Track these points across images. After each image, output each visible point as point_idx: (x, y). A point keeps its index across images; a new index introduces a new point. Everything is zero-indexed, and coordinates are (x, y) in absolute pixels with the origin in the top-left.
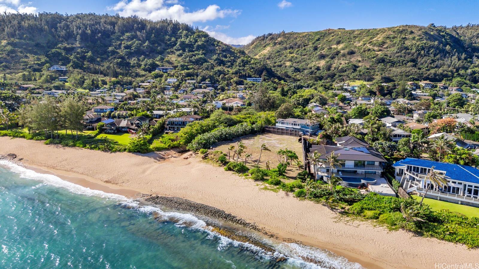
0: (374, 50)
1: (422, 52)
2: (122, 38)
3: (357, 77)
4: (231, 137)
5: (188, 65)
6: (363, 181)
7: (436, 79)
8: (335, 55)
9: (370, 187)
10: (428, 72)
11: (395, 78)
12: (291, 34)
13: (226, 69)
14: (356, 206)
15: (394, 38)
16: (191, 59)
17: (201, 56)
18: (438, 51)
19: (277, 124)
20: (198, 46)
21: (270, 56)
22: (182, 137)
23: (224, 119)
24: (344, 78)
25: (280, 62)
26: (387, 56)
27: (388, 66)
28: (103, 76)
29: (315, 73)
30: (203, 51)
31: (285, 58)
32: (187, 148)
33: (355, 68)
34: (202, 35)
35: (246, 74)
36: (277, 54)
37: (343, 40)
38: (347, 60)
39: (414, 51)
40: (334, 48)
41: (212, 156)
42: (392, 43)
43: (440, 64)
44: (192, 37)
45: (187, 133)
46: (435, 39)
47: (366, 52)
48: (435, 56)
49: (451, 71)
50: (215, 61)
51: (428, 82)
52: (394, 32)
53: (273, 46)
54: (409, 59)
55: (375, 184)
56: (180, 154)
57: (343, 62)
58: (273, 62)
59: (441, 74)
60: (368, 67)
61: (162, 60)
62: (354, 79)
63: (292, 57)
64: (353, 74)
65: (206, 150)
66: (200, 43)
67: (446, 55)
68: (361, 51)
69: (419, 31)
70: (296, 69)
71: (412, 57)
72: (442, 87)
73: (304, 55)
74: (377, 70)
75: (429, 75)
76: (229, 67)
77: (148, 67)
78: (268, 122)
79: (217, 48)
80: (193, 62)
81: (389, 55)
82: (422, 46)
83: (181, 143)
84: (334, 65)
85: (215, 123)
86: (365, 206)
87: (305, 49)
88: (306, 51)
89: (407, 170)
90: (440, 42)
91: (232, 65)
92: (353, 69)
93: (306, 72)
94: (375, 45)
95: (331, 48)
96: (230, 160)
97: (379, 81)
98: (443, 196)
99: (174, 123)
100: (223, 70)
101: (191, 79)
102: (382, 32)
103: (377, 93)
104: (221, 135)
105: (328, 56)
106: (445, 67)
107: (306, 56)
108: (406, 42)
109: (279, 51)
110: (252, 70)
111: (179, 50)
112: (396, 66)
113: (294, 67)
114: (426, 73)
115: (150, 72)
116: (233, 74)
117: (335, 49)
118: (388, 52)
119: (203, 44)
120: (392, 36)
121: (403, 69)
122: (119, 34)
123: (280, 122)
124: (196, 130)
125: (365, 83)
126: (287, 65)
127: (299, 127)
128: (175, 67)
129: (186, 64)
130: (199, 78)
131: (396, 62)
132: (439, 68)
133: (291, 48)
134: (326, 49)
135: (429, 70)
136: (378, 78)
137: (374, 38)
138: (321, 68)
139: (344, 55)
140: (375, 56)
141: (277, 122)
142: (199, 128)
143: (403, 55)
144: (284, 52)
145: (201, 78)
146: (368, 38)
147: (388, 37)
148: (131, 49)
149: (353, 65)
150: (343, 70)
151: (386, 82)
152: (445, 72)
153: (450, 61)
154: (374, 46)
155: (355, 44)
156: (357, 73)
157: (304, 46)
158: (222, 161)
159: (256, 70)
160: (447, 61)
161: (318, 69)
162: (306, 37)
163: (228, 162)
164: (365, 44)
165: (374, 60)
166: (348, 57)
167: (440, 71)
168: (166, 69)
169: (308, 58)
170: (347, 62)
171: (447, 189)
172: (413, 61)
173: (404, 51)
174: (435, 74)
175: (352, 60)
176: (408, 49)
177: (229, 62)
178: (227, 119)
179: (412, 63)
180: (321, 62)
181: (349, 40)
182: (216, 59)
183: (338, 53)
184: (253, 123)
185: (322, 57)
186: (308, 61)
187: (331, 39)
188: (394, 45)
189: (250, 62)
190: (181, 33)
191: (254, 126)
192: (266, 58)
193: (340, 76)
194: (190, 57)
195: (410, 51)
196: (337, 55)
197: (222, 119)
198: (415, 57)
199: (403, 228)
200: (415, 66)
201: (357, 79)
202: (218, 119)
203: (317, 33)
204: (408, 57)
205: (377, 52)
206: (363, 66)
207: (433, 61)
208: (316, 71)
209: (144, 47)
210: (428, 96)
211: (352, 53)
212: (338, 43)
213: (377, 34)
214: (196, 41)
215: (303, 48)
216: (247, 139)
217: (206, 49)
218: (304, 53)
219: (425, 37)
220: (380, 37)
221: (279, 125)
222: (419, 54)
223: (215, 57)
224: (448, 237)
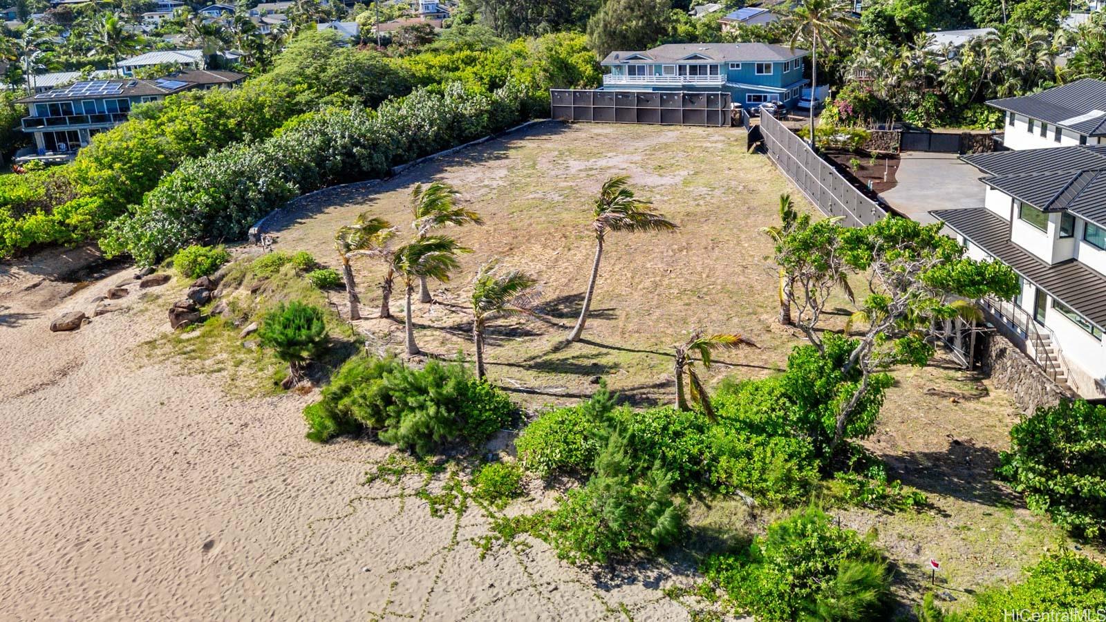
4: (378, 157)
19: (608, 80)
22: (84, 180)
23: (347, 73)
32: (108, 248)
41: (243, 293)
45: (116, 157)
56: (70, 286)
65: (219, 249)
78: (564, 72)
83: (75, 219)
85: (292, 95)
96: (363, 327)
99: (68, 112)
104: (319, 156)
123: (619, 67)
124: (182, 138)
127: (718, 81)
141: (607, 70)
142: (199, 125)
158: (288, 350)
163: (347, 349)
178: (358, 66)
184: (494, 85)
191: (500, 93)
197: (331, 71)
202: (309, 71)
216: (478, 160)
221: (616, 81)
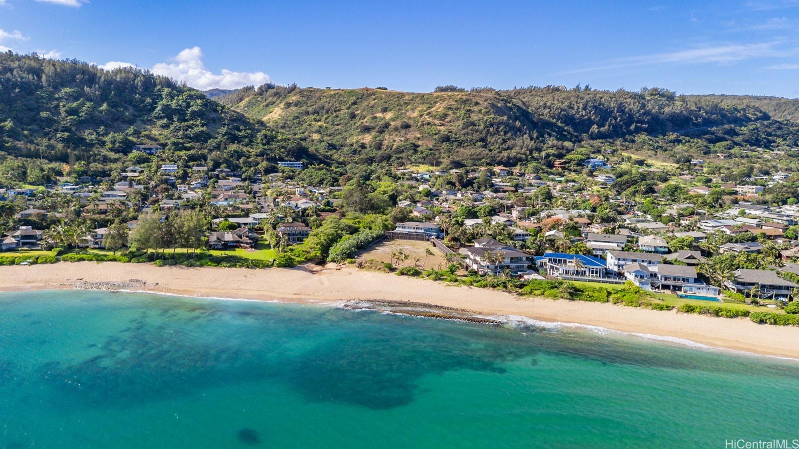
0: (435, 124)
1: (491, 129)
2: (56, 96)
3: (420, 160)
5: (184, 143)
6: (519, 273)
7: (510, 163)
8: (384, 127)
9: (526, 277)
10: (501, 155)
11: (465, 162)
12: (311, 91)
13: (245, 149)
14: (526, 289)
15: (457, 109)
16: (186, 133)
17: (202, 128)
18: (508, 129)
20: (193, 112)
21: (285, 123)
24: (404, 161)
25: (303, 133)
26: (451, 132)
27: (454, 147)
28: (47, 161)
29: (360, 151)
30: (202, 120)
31: (309, 127)
32: (330, 259)
33: (415, 147)
34: (195, 95)
35: (275, 156)
36: (295, 121)
37: (391, 107)
38: (403, 137)
39: (481, 127)
40: (381, 117)
42: (455, 116)
43: (512, 145)
44: (180, 97)
46: (503, 114)
47: (425, 127)
48: (505, 135)
49: (525, 154)
50: (224, 135)
51: (501, 167)
52: (456, 101)
53: (286, 108)
54: (478, 138)
55: (528, 274)
57: (397, 139)
58: (291, 132)
59: (515, 157)
60: (431, 147)
61: (137, 133)
62: (417, 163)
63: (321, 127)
64: (414, 156)
66: (195, 108)
67: (516, 133)
68: (419, 124)
69: (485, 102)
70: (330, 145)
71: (481, 135)
72: (518, 174)
73: (338, 125)
74: (442, 151)
75: (502, 159)
76: (247, 145)
77: (119, 146)
78: (386, 226)
79: (223, 115)
80: (190, 138)
81: (454, 131)
82: (490, 121)
83: (318, 255)
84: (385, 143)
86: (533, 288)
87: (337, 116)
88: (339, 118)
89: (549, 262)
90: (509, 118)
91: (251, 141)
92: (414, 150)
93: (345, 149)
94: (435, 117)
95: (375, 118)
97: (448, 165)
98: (577, 277)
100: (241, 150)
101: (198, 165)
102: (441, 100)
103: (457, 184)
105: (374, 128)
106: (517, 149)
107: (339, 127)
108: (472, 115)
109: (297, 117)
110: (282, 150)
111: (161, 118)
112: (463, 147)
113: (328, 143)
114: (499, 156)
115: (126, 153)
116: (257, 155)
117: (382, 119)
118: (452, 127)
119: (200, 110)
120: (454, 107)
121: (473, 151)
122: (51, 89)
123: (399, 226)
125: (431, 168)
126: (314, 138)
127: (422, 231)
128: (164, 146)
129: (181, 141)
130: (210, 164)
131: (463, 141)
132: (512, 149)
133: (316, 112)
134: (368, 117)
135: (500, 152)
136: (446, 162)
137: (432, 107)
138: (368, 146)
139: (396, 129)
140: (437, 132)
141: (396, 227)
143: (470, 132)
144: (306, 117)
145: (212, 162)
146: (424, 107)
147: (450, 108)
148: (78, 115)
149: (411, 143)
150: (399, 151)
151: (456, 168)
152: (519, 155)
153: (521, 140)
154: (434, 119)
155: (408, 114)
156: (418, 155)
157: (335, 111)
158: (390, 268)
159: (290, 150)
160: (519, 141)
161: (363, 146)
162: (334, 97)
164: (422, 115)
165: (436, 137)
166: (403, 132)
167: (513, 153)
168: (151, 149)
169: (344, 129)
170: (402, 139)
171: (577, 273)
172: (483, 140)
173: (471, 128)
174: (508, 157)
175: (408, 136)
176: (476, 125)
177: (246, 137)
179: (482, 143)
180: (366, 136)
181: (399, 107)
182: (225, 133)
183: (387, 125)
185: (367, 129)
186: (344, 134)
187: (372, 102)
188: (458, 119)
189: (276, 137)
190: (159, 90)
192: (279, 126)
193: (398, 158)
194: (183, 130)
195: (477, 127)
196: (387, 128)
198: (484, 135)
199: (562, 298)
200: (485, 146)
201: (420, 163)
203: (351, 93)
204: (476, 136)
205: (438, 127)
206: (425, 145)
207: (504, 141)
208: (360, 149)
209: (101, 112)
210: (510, 186)
211: (407, 126)
212: (385, 110)
213: (436, 103)
214: (188, 106)
215: (334, 115)
217: (205, 117)
218: (337, 121)
219: (492, 111)
220: (440, 107)
221: (399, 230)
222: (488, 132)
223: (224, 130)
224: (589, 299)
